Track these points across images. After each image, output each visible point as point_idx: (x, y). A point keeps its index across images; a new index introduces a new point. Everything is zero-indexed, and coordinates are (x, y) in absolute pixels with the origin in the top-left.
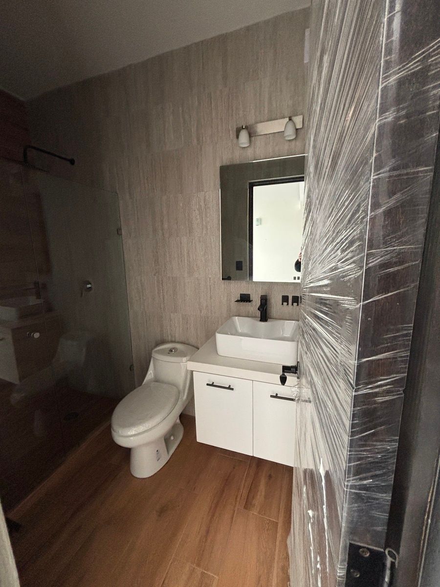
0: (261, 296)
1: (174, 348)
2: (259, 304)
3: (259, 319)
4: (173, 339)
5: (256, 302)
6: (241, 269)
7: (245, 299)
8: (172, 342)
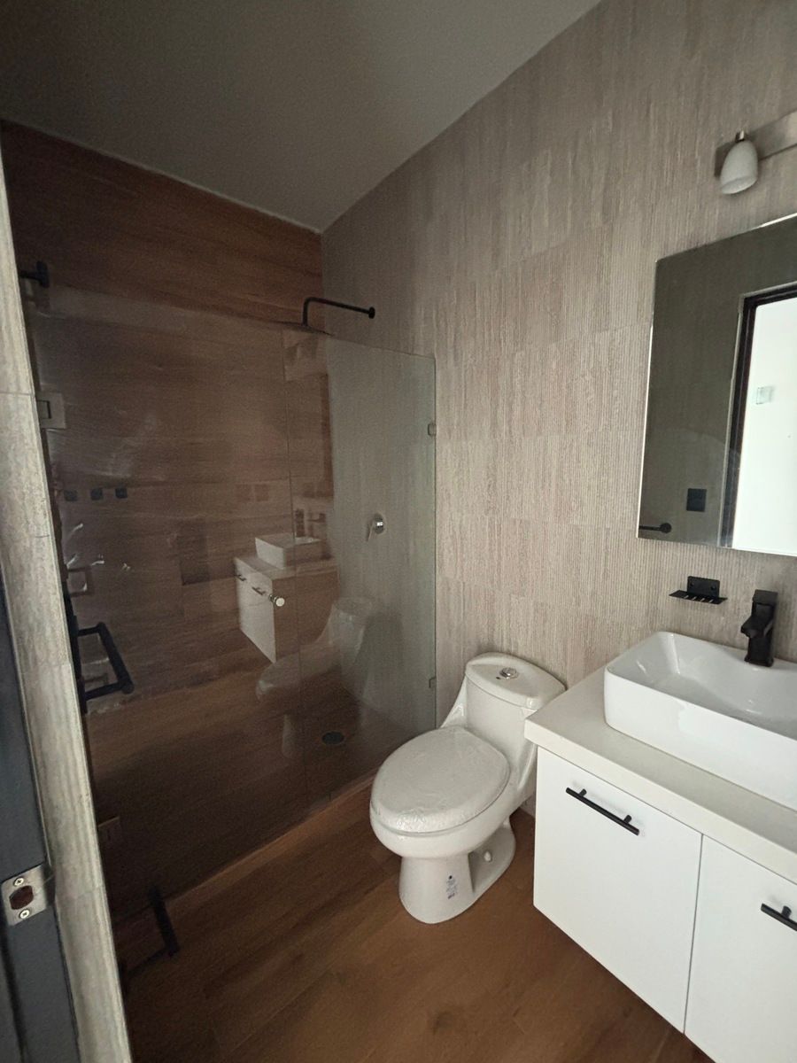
0: (757, 591)
1: (510, 670)
2: (746, 612)
3: (745, 653)
4: (513, 649)
5: (739, 605)
6: (701, 509)
7: (703, 591)
8: (509, 654)
